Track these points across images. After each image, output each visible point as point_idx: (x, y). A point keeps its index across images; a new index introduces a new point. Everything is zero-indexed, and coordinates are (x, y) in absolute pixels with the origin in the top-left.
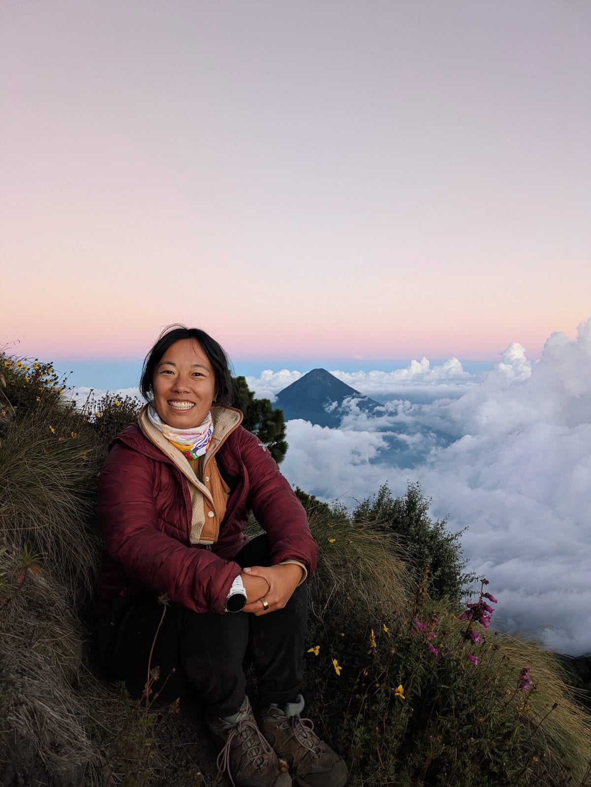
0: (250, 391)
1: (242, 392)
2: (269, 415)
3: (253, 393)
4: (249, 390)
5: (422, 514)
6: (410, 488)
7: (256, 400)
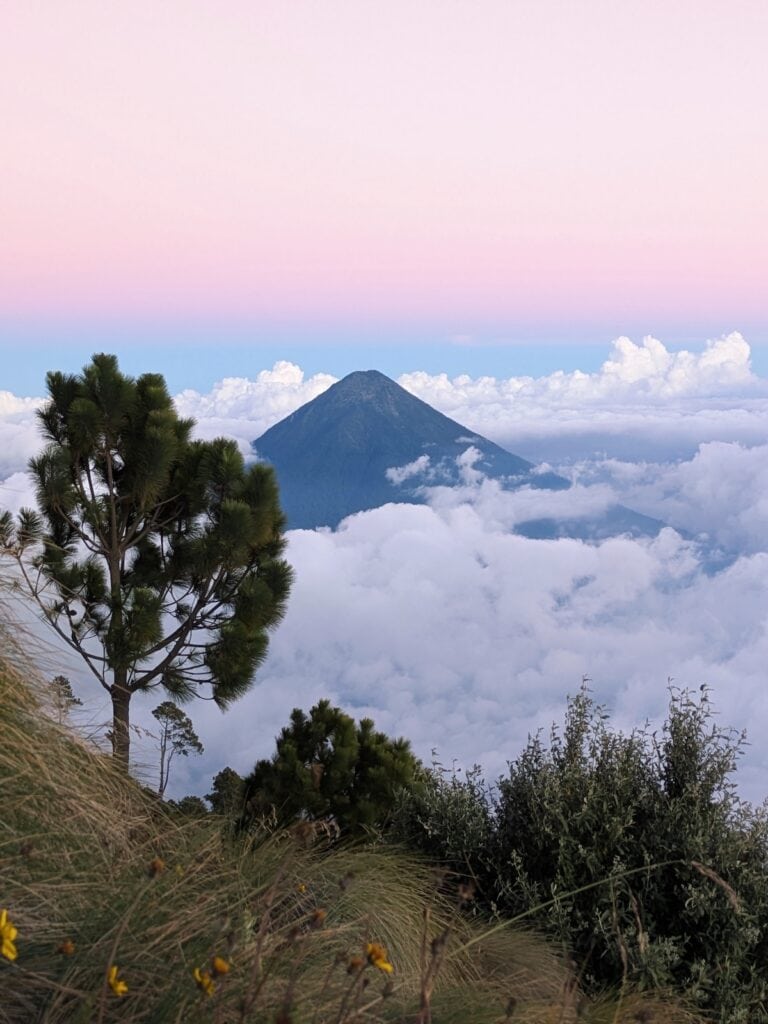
0: (179, 419)
1: (157, 423)
2: (236, 486)
3: (189, 424)
4: (176, 416)
5: (717, 785)
6: (677, 705)
7: (197, 444)
